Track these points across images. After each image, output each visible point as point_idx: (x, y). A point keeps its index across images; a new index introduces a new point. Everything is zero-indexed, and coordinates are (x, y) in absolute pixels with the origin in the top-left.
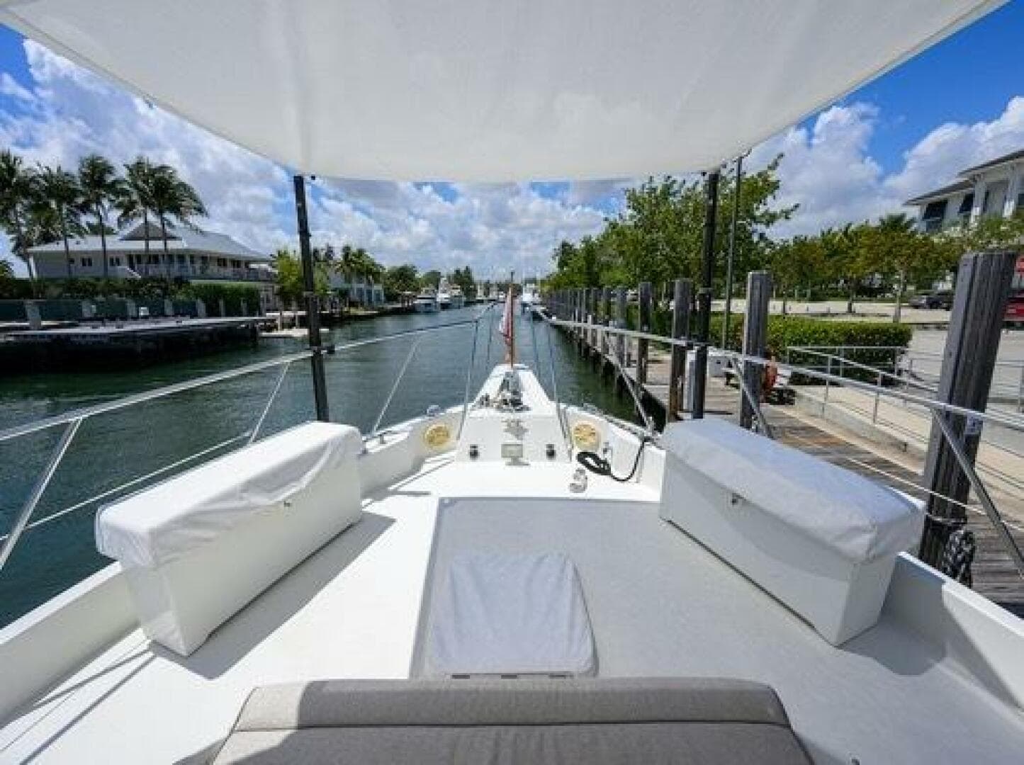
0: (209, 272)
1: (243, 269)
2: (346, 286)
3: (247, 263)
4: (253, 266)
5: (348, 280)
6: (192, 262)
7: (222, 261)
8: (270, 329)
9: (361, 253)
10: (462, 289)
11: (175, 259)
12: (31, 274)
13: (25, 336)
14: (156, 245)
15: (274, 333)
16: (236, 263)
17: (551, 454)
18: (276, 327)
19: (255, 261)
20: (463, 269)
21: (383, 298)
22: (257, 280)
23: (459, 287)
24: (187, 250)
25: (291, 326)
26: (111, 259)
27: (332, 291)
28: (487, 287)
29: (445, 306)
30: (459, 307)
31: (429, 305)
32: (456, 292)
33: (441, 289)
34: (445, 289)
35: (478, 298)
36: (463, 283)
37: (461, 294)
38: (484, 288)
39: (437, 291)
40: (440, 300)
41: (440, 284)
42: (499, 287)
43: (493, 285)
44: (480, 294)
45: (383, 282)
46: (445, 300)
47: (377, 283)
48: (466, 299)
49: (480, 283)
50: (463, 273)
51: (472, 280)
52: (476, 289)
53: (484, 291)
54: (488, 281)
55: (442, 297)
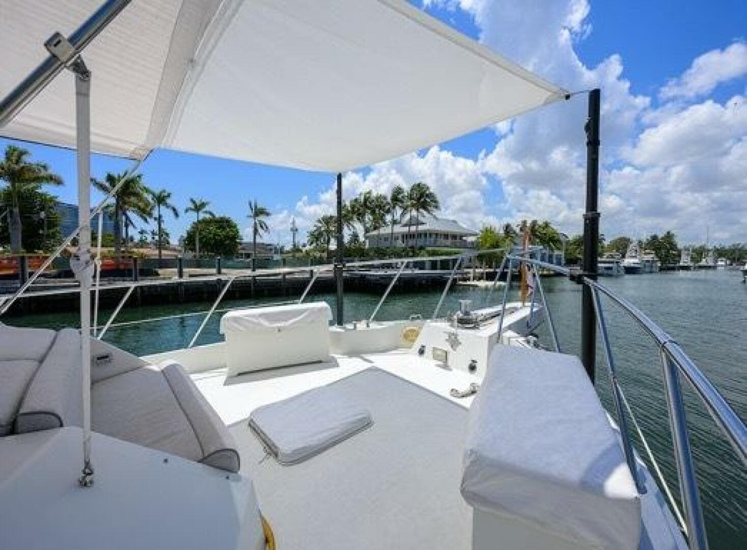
0: (438, 243)
1: (458, 240)
3: (461, 237)
4: (464, 238)
6: (430, 237)
7: (446, 236)
8: (465, 280)
9: (546, 225)
10: (657, 254)
11: (422, 235)
14: (413, 229)
15: (468, 283)
16: (454, 237)
18: (469, 279)
19: (466, 235)
20: (661, 235)
21: (563, 262)
22: (465, 247)
23: (653, 252)
24: (429, 230)
25: (480, 279)
26: (393, 237)
29: (630, 270)
30: (651, 272)
31: (610, 268)
32: (649, 257)
33: (628, 254)
34: (634, 255)
35: (681, 264)
36: (660, 249)
37: (656, 259)
38: (692, 255)
39: (624, 256)
40: (626, 265)
41: (628, 250)
42: (720, 253)
43: (709, 250)
44: (685, 260)
45: (564, 248)
46: (632, 265)
47: (558, 249)
48: (662, 264)
49: (687, 249)
50: (662, 238)
51: (675, 246)
52: (680, 256)
53: (692, 258)
54: (701, 247)
55: (628, 262)
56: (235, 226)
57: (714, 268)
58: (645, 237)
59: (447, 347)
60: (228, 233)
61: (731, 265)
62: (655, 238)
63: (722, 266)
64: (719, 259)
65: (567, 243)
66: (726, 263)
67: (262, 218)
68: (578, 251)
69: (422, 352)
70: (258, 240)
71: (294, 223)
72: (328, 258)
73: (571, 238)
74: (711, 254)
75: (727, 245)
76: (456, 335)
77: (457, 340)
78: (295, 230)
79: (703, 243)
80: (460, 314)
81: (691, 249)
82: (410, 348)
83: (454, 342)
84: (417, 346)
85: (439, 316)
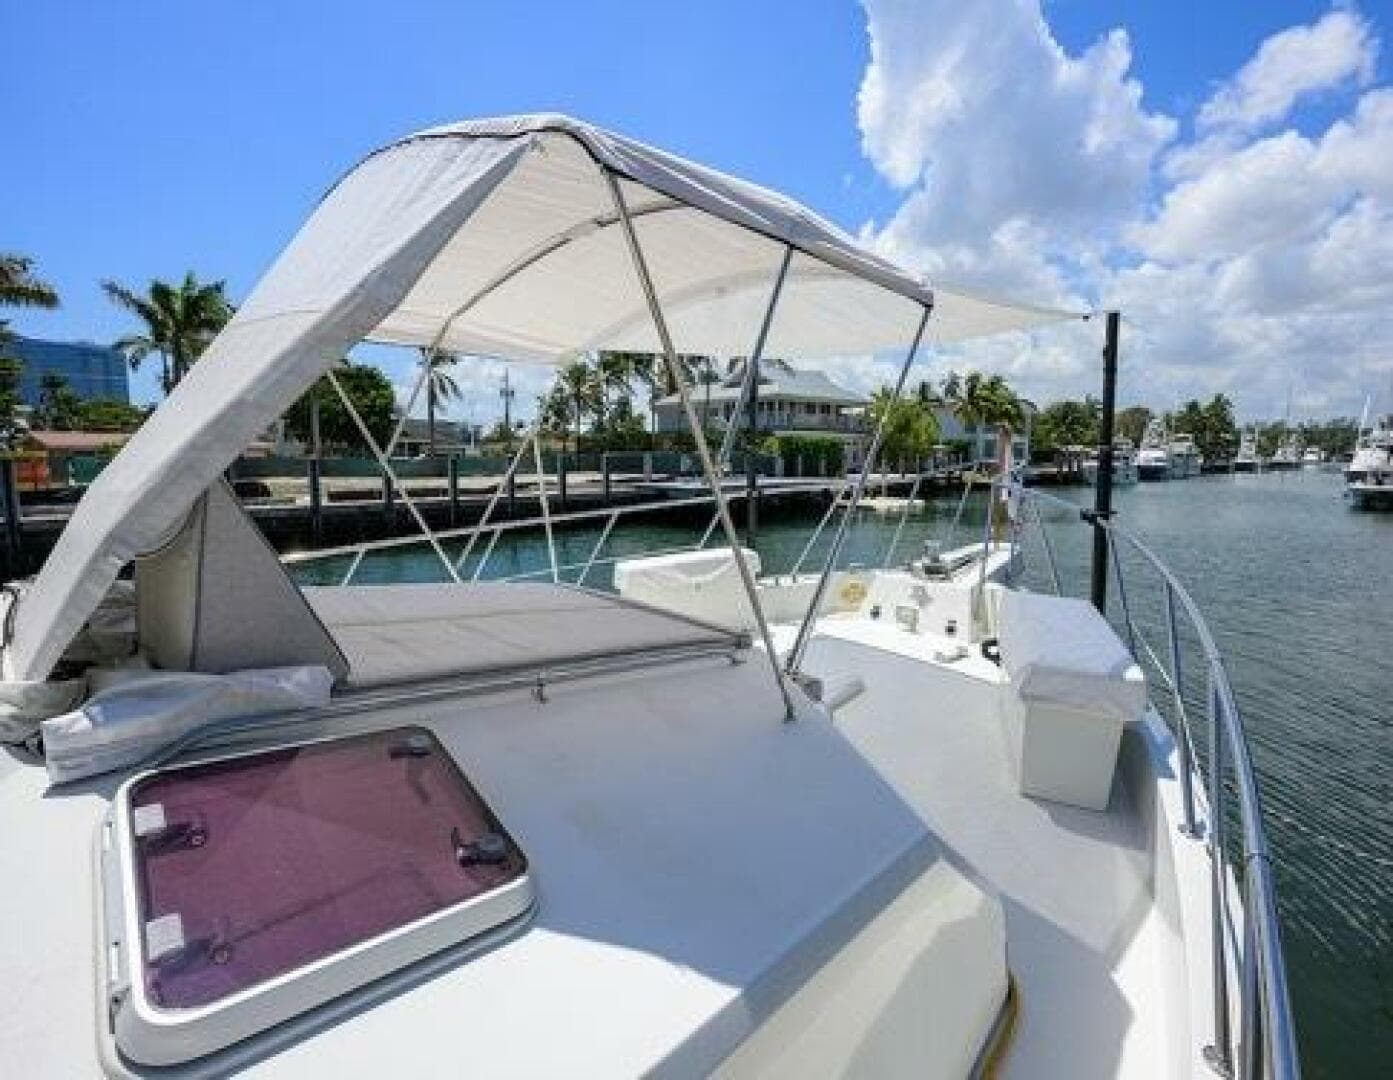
0: (795, 421)
1: (833, 416)
2: (966, 437)
3: (839, 408)
4: (844, 411)
5: (971, 428)
6: (780, 408)
7: (810, 407)
9: (995, 384)
10: (1196, 440)
11: (765, 406)
12: (653, 429)
13: (640, 487)
16: (825, 408)
17: (951, 630)
19: (846, 404)
20: (1205, 402)
22: (846, 430)
23: (1191, 437)
24: (778, 396)
25: (875, 494)
26: (712, 409)
27: (943, 444)
28: (1272, 437)
29: (1149, 474)
30: (1185, 477)
32: (1182, 448)
33: (1145, 441)
34: (1156, 441)
35: (1239, 460)
36: (1202, 430)
37: (1195, 450)
38: (1259, 441)
39: (1137, 446)
40: (1142, 463)
41: (1146, 433)
42: (1310, 437)
43: (1290, 432)
44: (1246, 452)
45: (1028, 428)
46: (1153, 464)
47: (1019, 432)
48: (1205, 461)
49: (1251, 430)
50: (1207, 410)
51: (1230, 424)
52: (1237, 443)
53: (1259, 446)
54: (1275, 426)
55: (1146, 456)
56: (387, 386)
57: (1296, 466)
58: (1177, 406)
59: (913, 604)
60: (374, 400)
61: (1327, 460)
62: (1193, 407)
63: (1311, 462)
64: (1308, 449)
65: (1034, 417)
66: (1320, 457)
67: (445, 369)
68: (1054, 435)
69: (876, 614)
70: (438, 416)
71: (506, 379)
72: (579, 452)
73: (1041, 408)
74: (1294, 437)
75: (1323, 421)
76: (923, 589)
77: (927, 596)
78: (508, 394)
79: (1278, 418)
80: (927, 561)
81: (1257, 430)
82: (856, 609)
83: (923, 598)
84: (867, 606)
85: (893, 566)
